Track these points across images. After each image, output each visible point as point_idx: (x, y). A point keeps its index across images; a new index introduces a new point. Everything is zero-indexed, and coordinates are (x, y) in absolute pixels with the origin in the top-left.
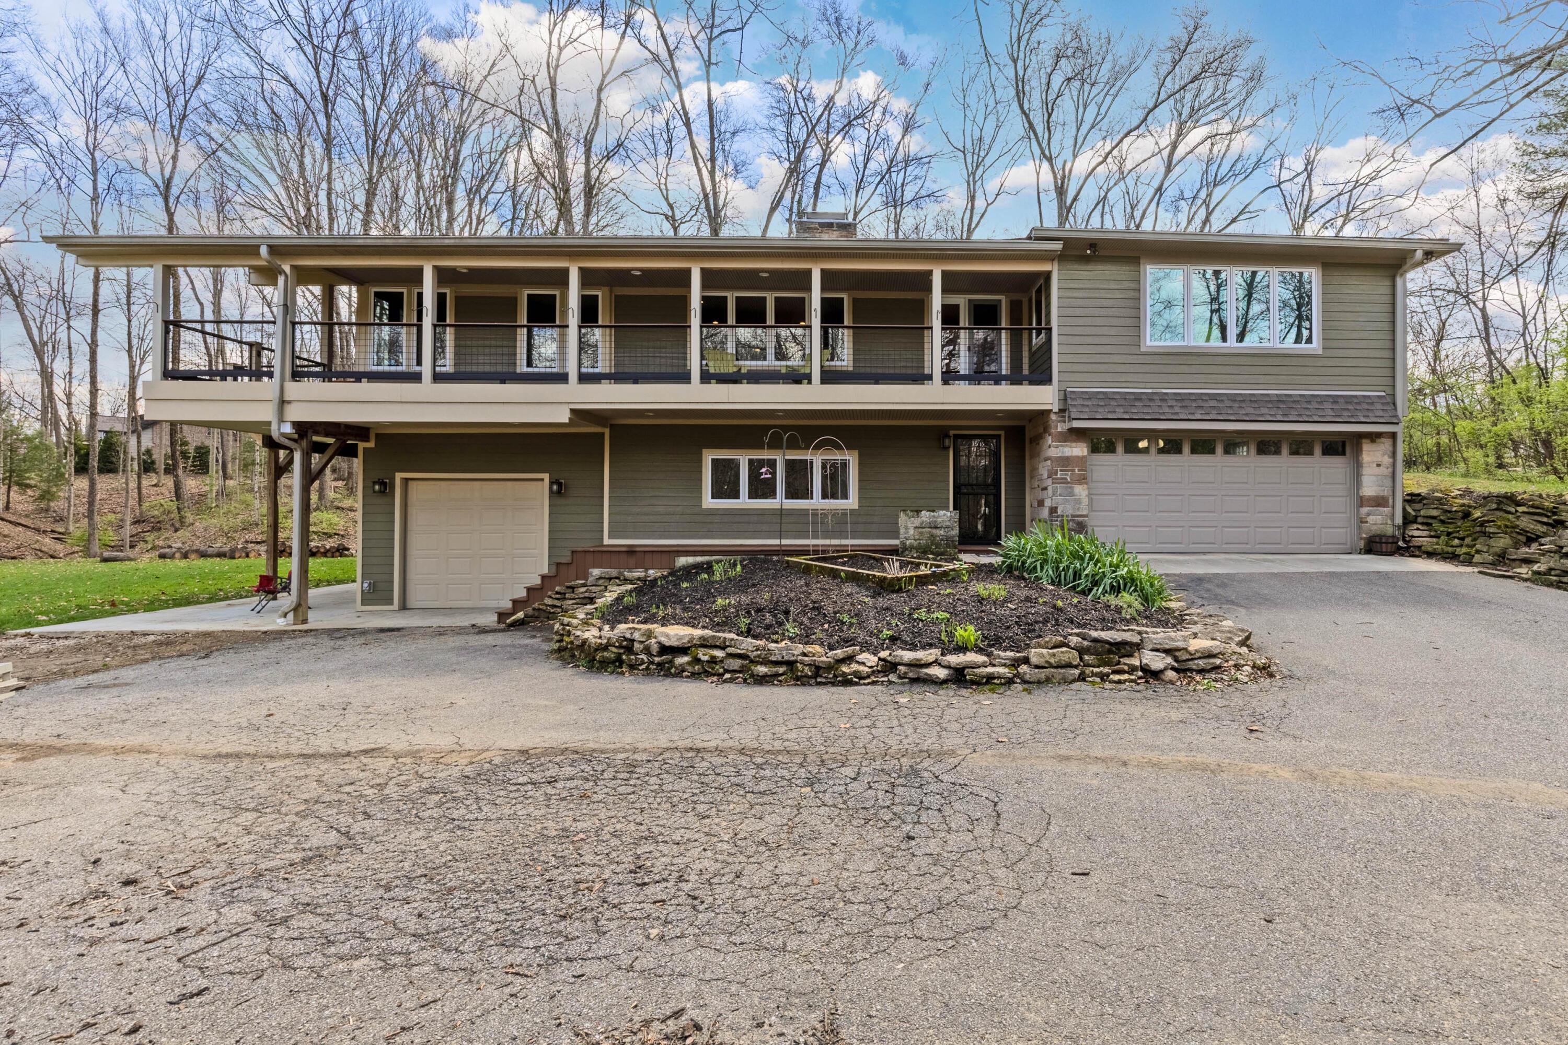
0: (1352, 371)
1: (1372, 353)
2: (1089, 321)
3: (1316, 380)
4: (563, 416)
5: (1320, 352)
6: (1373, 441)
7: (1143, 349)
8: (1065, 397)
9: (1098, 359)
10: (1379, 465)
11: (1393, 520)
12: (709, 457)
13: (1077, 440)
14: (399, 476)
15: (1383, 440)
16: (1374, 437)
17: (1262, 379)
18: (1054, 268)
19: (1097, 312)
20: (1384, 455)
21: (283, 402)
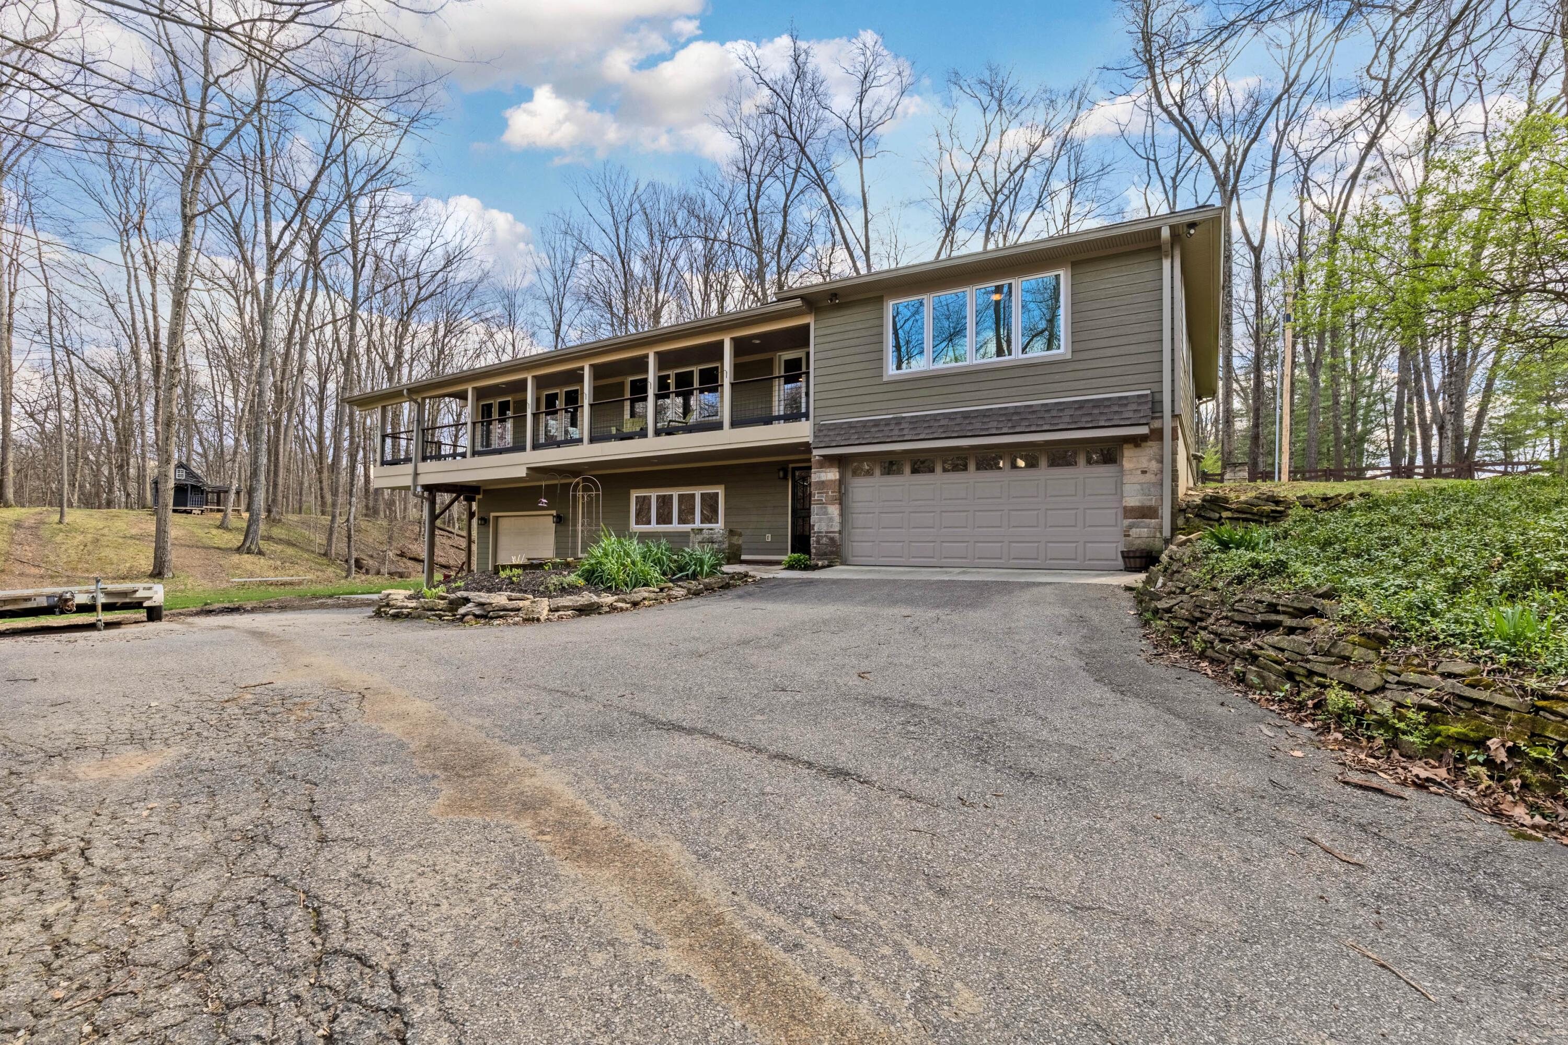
0: (1109, 372)
1: (1133, 349)
2: (838, 361)
3: (1065, 386)
4: (522, 473)
5: (1069, 356)
6: (1137, 445)
7: (885, 379)
8: (819, 430)
9: (847, 393)
10: (1144, 472)
11: (1161, 533)
12: (635, 494)
13: (831, 466)
14: (492, 514)
15: (1150, 443)
16: (1137, 441)
17: (1004, 393)
18: (809, 319)
19: (847, 351)
20: (1150, 460)
21: (416, 474)
